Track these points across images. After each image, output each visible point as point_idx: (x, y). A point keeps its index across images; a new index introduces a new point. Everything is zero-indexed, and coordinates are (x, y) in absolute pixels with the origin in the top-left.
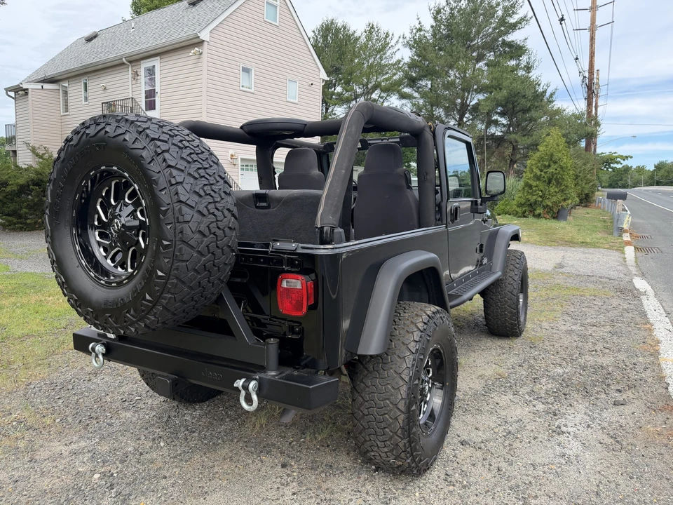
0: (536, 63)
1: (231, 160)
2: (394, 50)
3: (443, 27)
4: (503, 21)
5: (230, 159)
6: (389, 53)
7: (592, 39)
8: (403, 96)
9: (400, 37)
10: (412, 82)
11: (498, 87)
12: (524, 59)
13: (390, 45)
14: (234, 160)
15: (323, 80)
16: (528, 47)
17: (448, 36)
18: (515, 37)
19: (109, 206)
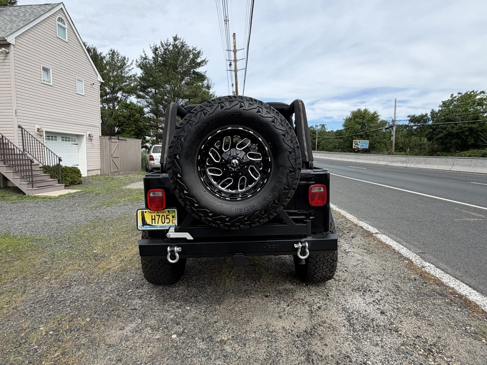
0: (212, 85)
1: (38, 133)
2: (130, 69)
3: (159, 59)
4: (193, 60)
5: (36, 131)
6: (127, 69)
7: (236, 76)
8: (139, 97)
9: (133, 61)
10: (144, 89)
11: (195, 96)
12: (205, 82)
13: (127, 65)
14: (41, 133)
15: (100, 82)
16: (207, 76)
17: (163, 65)
18: (199, 70)
19: (221, 152)
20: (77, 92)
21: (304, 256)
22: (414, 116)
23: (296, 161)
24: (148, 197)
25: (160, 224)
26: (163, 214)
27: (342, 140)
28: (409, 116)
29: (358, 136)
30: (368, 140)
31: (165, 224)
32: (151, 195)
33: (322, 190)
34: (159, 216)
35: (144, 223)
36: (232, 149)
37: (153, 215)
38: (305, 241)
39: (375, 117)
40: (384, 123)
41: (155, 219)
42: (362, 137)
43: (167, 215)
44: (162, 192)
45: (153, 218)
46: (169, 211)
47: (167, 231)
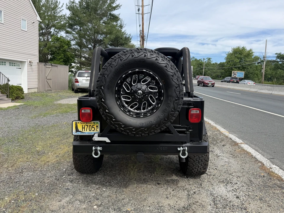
0: (124, 25)
2: (61, 10)
3: (84, 3)
4: (110, 5)
7: (143, 18)
8: (67, 32)
9: (63, 4)
10: (71, 26)
11: (111, 33)
12: (119, 22)
13: (58, 7)
15: (39, 21)
16: (120, 17)
17: (86, 8)
18: (115, 12)
19: (131, 85)
20: (22, 29)
21: (185, 156)
22: (280, 54)
23: (180, 93)
24: (80, 113)
25: (88, 131)
26: (90, 125)
27: (223, 71)
28: (276, 54)
29: (236, 68)
30: (244, 71)
31: (92, 131)
32: (83, 111)
33: (198, 112)
34: (88, 126)
35: (77, 130)
36: (138, 84)
37: (84, 125)
38: (185, 146)
39: (251, 54)
40: (257, 58)
41: (84, 128)
42: (239, 69)
43: (93, 125)
44: (90, 110)
45: (84, 127)
46: (94, 123)
47: (93, 136)
